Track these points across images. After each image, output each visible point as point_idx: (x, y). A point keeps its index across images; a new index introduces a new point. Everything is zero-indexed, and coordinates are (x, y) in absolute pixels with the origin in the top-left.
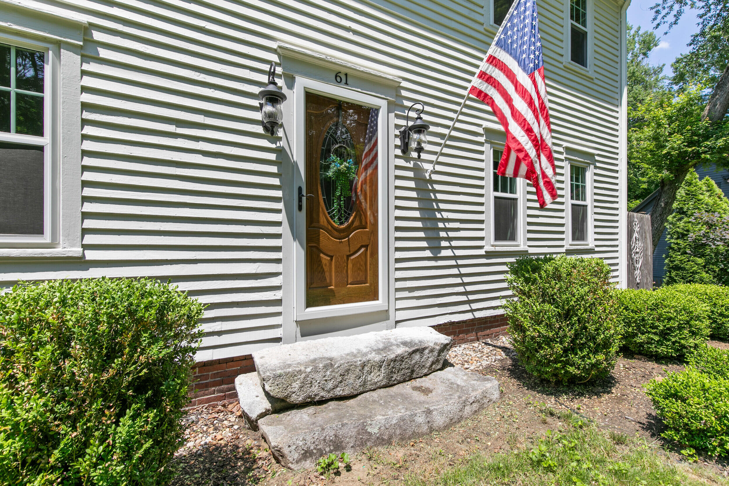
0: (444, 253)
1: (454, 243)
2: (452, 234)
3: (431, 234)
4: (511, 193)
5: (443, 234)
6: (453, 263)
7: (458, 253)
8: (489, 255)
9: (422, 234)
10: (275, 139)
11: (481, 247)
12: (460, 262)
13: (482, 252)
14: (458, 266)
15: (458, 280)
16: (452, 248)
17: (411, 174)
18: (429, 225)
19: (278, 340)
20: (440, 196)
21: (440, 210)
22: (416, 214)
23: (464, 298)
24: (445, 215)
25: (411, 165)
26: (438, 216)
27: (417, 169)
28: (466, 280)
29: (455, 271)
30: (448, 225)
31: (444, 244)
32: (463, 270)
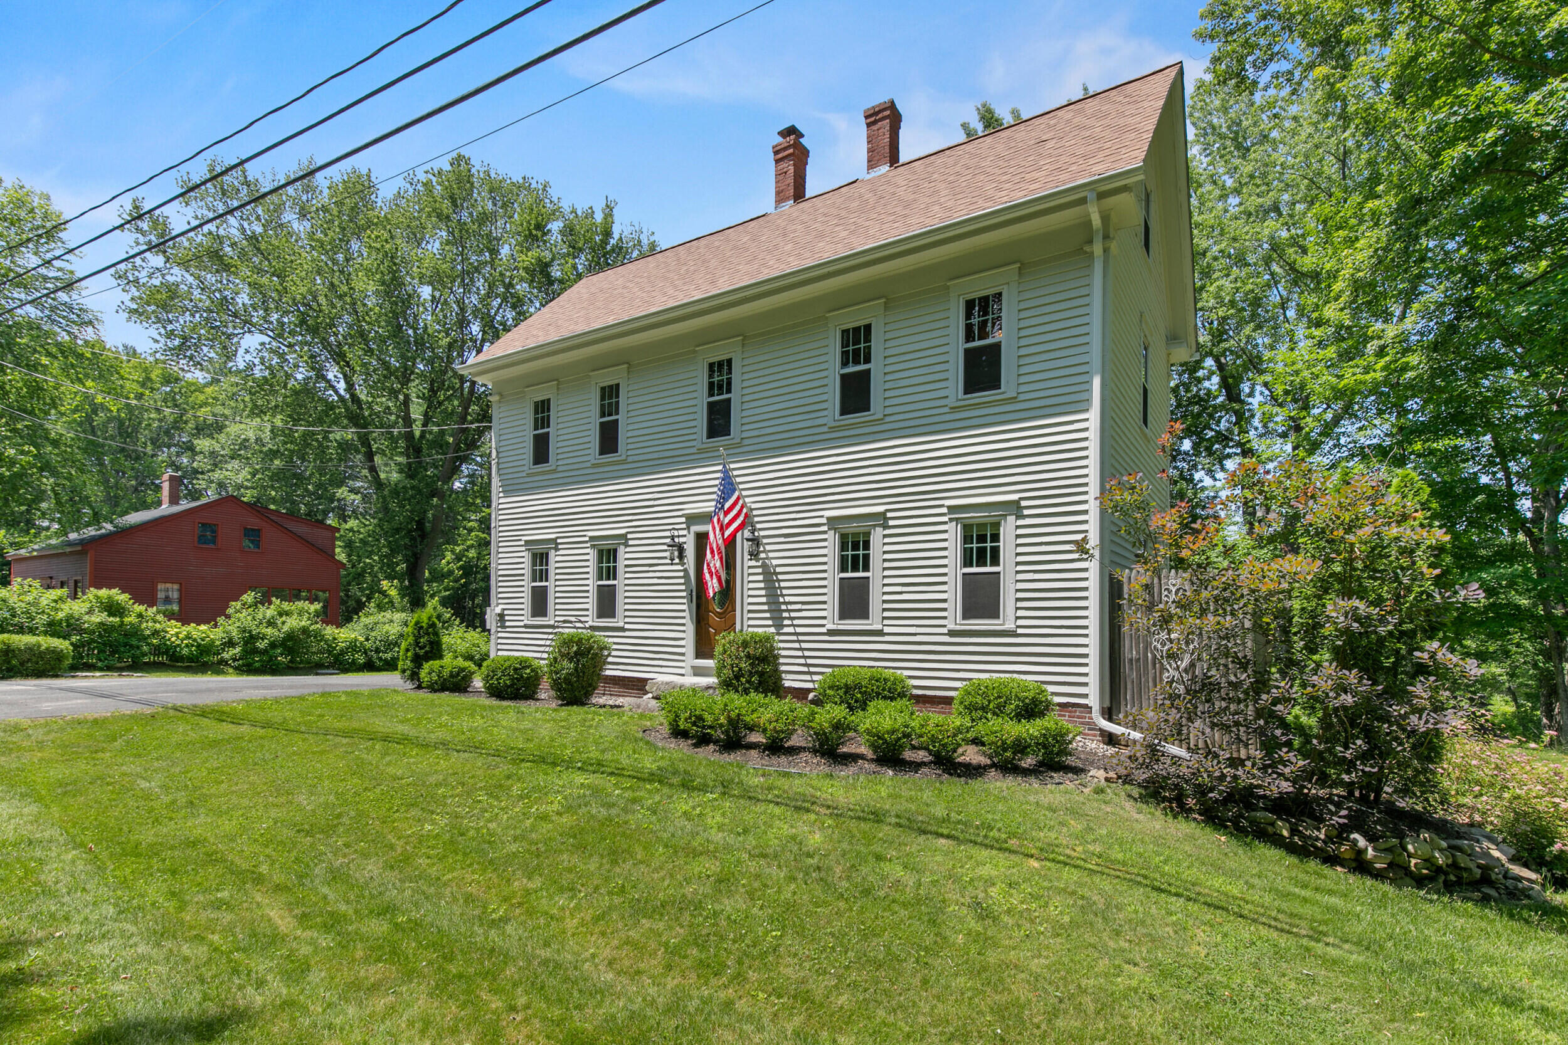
0: (786, 630)
1: (796, 622)
2: (793, 614)
3: (776, 615)
4: (864, 571)
5: (785, 615)
6: (795, 638)
7: (799, 630)
8: (831, 633)
9: (768, 615)
10: (683, 564)
11: (823, 626)
12: (801, 638)
13: (824, 630)
14: (799, 641)
15: (800, 653)
16: (794, 626)
17: (760, 570)
18: (773, 607)
19: (683, 675)
20: (783, 584)
21: (783, 596)
22: (764, 600)
23: (805, 669)
24: (787, 599)
25: (759, 564)
26: (781, 600)
27: (764, 566)
28: (807, 653)
29: (797, 645)
30: (790, 607)
31: (786, 622)
32: (804, 645)
